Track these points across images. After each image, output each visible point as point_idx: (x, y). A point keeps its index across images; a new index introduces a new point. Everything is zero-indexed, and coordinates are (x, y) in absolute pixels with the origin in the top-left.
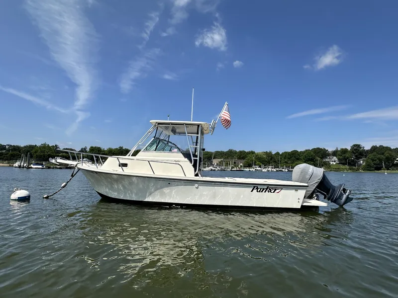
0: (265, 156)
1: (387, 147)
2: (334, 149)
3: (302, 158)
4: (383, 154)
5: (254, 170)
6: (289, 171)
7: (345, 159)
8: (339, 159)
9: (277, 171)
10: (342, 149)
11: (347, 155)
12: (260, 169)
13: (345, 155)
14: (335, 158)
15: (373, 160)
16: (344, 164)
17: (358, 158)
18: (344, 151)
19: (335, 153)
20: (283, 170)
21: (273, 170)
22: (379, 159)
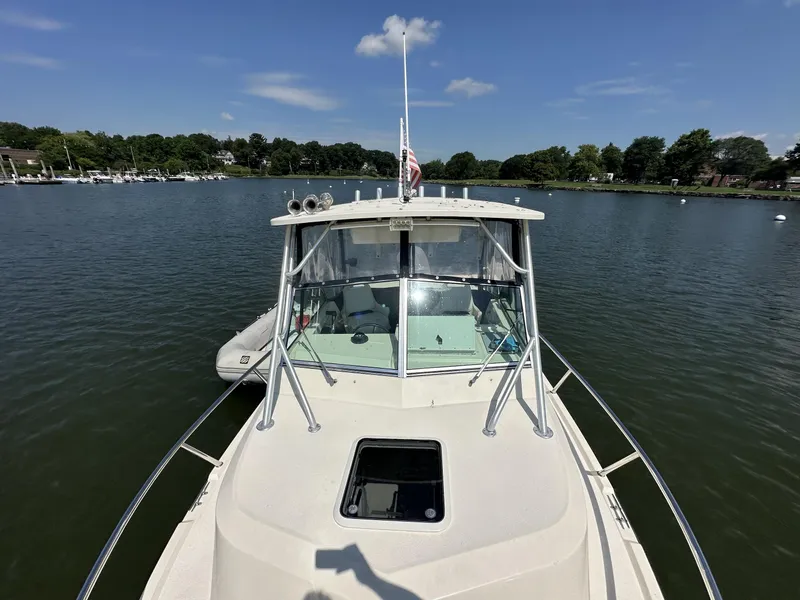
0: (91, 144)
1: (292, 142)
2: (225, 139)
3: (176, 150)
4: (288, 151)
5: (91, 180)
6: (169, 180)
7: (245, 156)
8: (236, 157)
9: (146, 181)
10: (238, 140)
11: (246, 150)
12: (104, 177)
13: (244, 150)
14: (229, 155)
15: (279, 161)
16: (244, 165)
17: (261, 156)
18: (241, 143)
19: (227, 146)
20: (157, 178)
21: (136, 179)
22: (285, 158)
